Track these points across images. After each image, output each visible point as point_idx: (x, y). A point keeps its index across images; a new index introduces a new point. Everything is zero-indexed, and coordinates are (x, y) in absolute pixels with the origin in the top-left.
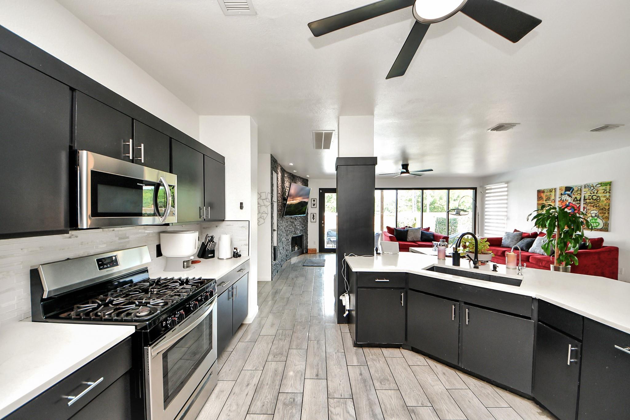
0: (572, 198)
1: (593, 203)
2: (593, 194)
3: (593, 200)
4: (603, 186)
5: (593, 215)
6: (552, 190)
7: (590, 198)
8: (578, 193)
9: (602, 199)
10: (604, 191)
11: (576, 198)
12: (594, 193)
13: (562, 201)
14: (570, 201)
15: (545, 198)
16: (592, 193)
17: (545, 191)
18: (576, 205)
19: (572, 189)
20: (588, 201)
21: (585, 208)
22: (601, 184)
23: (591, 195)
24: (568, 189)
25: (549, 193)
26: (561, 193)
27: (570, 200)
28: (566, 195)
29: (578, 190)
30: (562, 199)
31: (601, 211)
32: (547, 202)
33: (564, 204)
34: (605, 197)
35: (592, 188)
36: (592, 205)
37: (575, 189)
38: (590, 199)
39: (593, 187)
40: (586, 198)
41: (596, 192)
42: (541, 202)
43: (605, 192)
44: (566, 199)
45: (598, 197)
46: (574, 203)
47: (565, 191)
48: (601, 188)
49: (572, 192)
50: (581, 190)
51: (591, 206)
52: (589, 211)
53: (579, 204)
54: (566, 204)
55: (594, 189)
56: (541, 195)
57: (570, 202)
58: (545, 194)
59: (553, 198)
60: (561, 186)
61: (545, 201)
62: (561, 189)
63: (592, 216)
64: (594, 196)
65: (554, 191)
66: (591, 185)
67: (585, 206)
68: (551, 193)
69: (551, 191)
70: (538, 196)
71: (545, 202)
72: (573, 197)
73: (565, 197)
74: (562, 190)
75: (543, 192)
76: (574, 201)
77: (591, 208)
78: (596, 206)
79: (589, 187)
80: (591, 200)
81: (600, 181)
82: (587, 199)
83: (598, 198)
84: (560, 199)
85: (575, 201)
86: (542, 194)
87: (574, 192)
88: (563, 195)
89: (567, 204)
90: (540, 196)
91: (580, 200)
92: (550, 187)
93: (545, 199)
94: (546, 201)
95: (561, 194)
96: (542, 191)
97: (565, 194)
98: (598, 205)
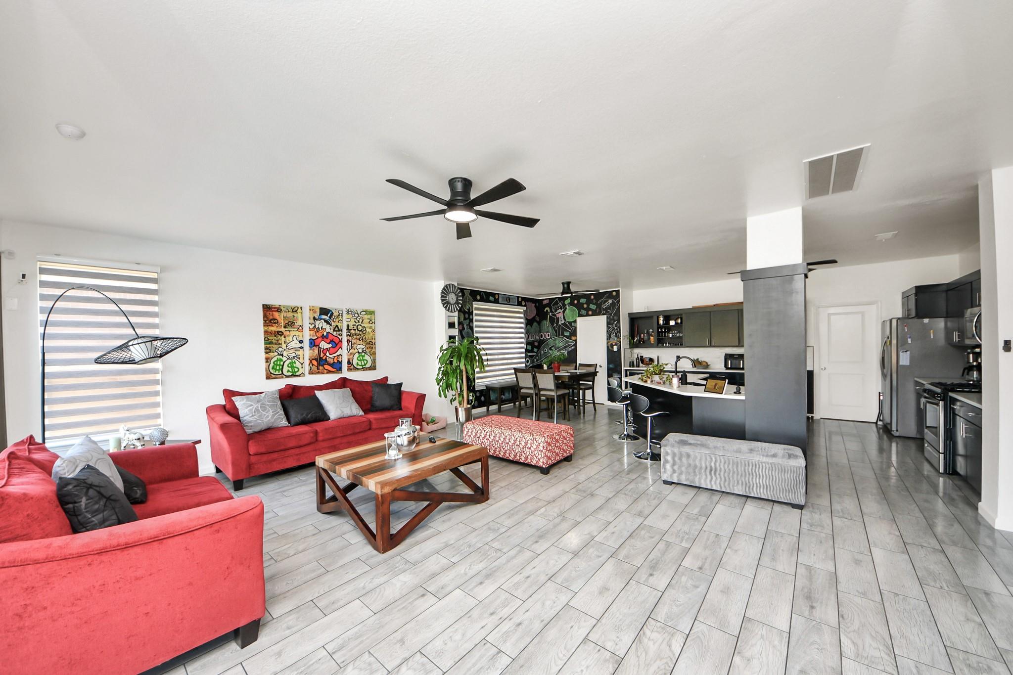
0: (331, 325)
1: (358, 335)
2: (358, 324)
3: (358, 330)
4: (368, 314)
5: (360, 351)
6: (296, 308)
7: (355, 328)
8: (340, 319)
9: (368, 330)
10: (369, 320)
11: (337, 326)
12: (359, 322)
13: (316, 329)
14: (328, 330)
15: (283, 322)
16: (357, 321)
17: (282, 308)
18: (338, 336)
19: (331, 312)
20: (352, 332)
21: (349, 342)
22: (366, 311)
23: (355, 324)
24: (324, 311)
25: (290, 315)
26: (314, 317)
27: (328, 328)
28: (323, 321)
29: (339, 315)
30: (316, 327)
31: (368, 346)
32: (287, 329)
33: (319, 335)
34: (370, 328)
35: (356, 315)
36: (358, 337)
37: (336, 314)
38: (355, 330)
39: (358, 314)
40: (349, 328)
41: (361, 321)
42: (273, 329)
43: (371, 322)
44: (322, 327)
45: (364, 327)
46: (334, 333)
47: (320, 314)
48: (366, 316)
49: (330, 317)
50: (342, 316)
51: (356, 339)
52: (355, 345)
53: (342, 335)
54: (323, 334)
55: (359, 316)
56: (272, 315)
57: (329, 333)
58: (282, 314)
59: (299, 323)
60: (312, 305)
61: (283, 327)
62: (312, 310)
63: (358, 352)
64: (359, 326)
65: (299, 310)
66: (355, 310)
67: (350, 338)
68: (295, 315)
69: (294, 310)
70: (265, 316)
71: (283, 329)
72: (333, 324)
73: (320, 324)
74: (315, 312)
75: (279, 310)
76: (334, 331)
77: (356, 342)
78: (362, 339)
79: (353, 313)
80: (357, 330)
81: (365, 308)
82: (351, 330)
83: (364, 329)
84: (313, 325)
85: (336, 331)
86: (276, 315)
87: (333, 317)
88: (317, 320)
89: (325, 335)
90: (271, 317)
91: (342, 331)
92: (293, 304)
93: (283, 324)
94: (285, 327)
95: (315, 319)
96: (275, 308)
97: (321, 319)
98: (364, 338)
